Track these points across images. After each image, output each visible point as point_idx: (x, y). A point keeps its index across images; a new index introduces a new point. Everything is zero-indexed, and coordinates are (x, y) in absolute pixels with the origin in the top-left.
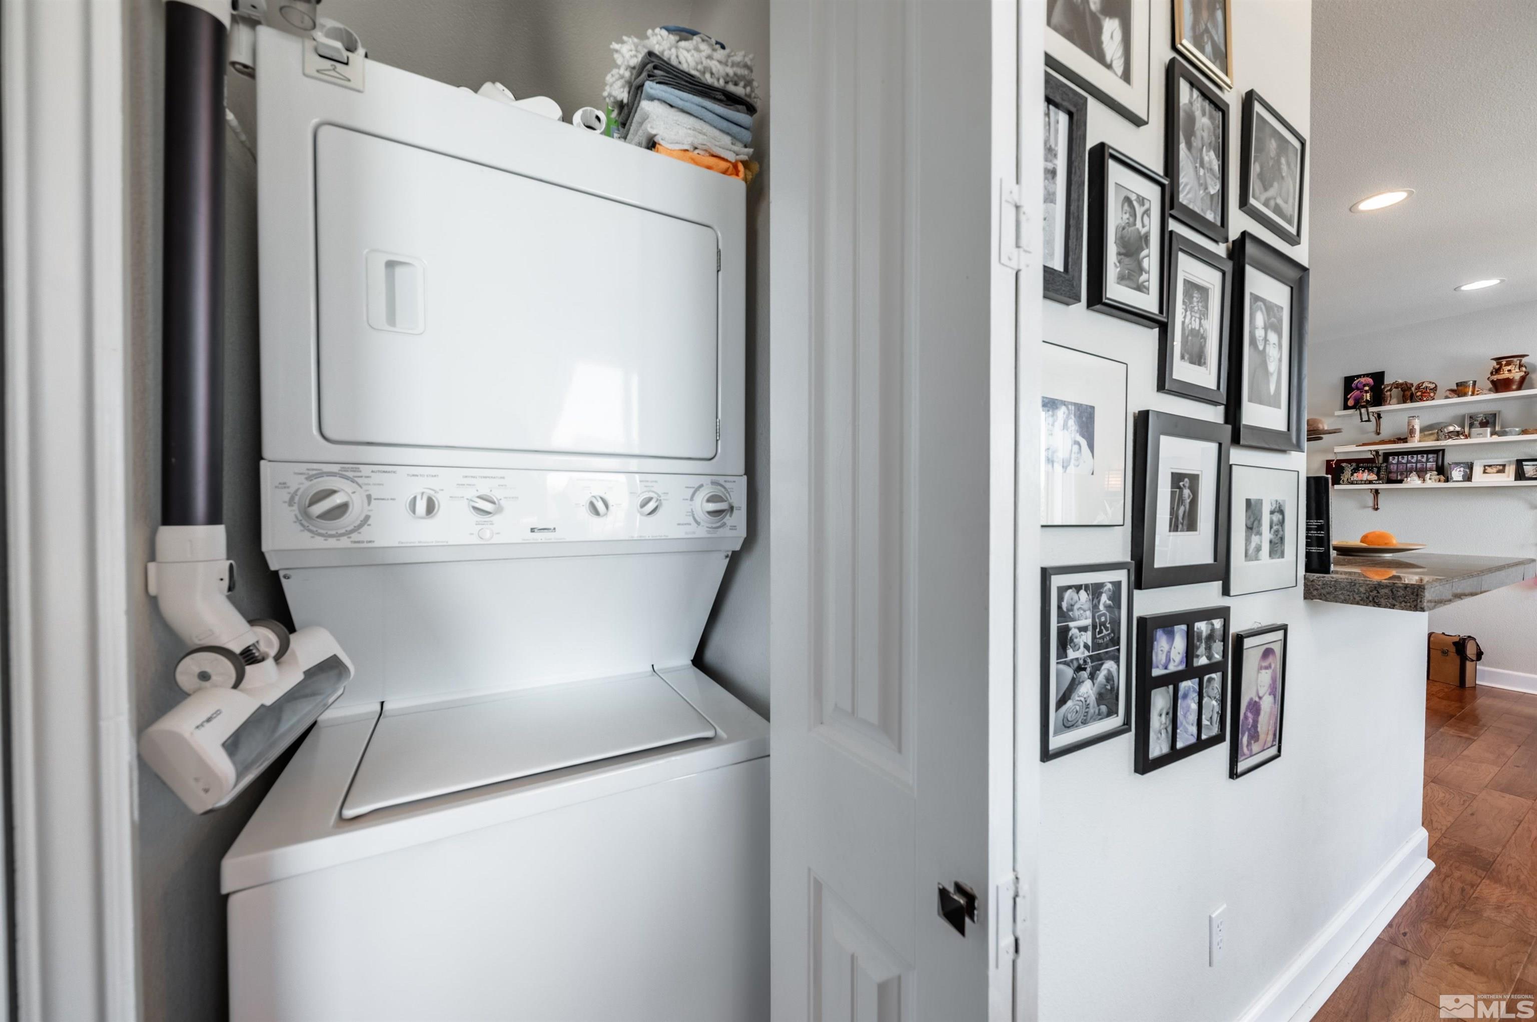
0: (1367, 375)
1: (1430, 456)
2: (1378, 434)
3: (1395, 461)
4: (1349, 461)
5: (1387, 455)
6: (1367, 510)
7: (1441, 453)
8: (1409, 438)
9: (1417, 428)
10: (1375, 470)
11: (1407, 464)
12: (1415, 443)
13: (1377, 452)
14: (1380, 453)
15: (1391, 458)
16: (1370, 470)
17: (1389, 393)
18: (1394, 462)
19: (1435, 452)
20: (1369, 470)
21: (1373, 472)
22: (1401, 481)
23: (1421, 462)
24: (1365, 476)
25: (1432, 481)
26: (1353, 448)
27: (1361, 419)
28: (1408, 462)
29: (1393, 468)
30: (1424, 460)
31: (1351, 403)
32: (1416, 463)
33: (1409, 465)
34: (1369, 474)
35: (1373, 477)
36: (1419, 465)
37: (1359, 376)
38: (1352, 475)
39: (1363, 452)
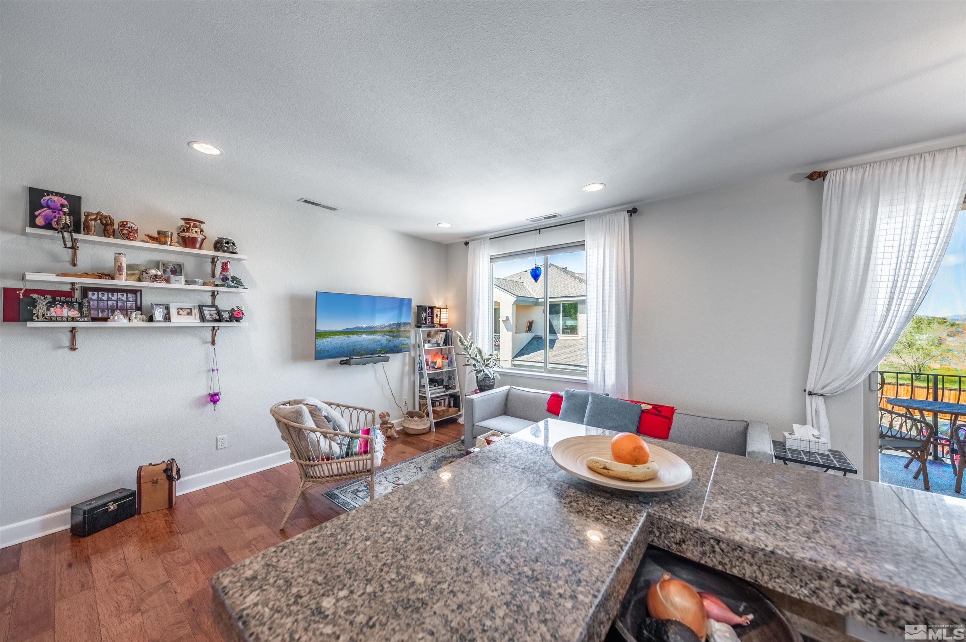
0: (61, 195)
1: (129, 295)
2: (74, 265)
3: (95, 297)
4: (40, 293)
5: (85, 291)
6: (60, 351)
7: (139, 293)
8: (117, 275)
9: (124, 265)
10: (76, 305)
11: (107, 301)
12: (122, 281)
13: (73, 284)
14: (77, 286)
15: (90, 294)
16: (70, 305)
17: (93, 222)
18: (93, 298)
19: (134, 292)
20: (69, 306)
21: (73, 307)
22: (105, 320)
23: (121, 300)
24: (66, 312)
25: (137, 321)
26: (53, 277)
27: (65, 244)
29: (94, 304)
30: (124, 298)
32: (117, 301)
33: (110, 303)
34: (69, 310)
35: (74, 313)
36: (120, 304)
38: (48, 310)
39: (61, 283)
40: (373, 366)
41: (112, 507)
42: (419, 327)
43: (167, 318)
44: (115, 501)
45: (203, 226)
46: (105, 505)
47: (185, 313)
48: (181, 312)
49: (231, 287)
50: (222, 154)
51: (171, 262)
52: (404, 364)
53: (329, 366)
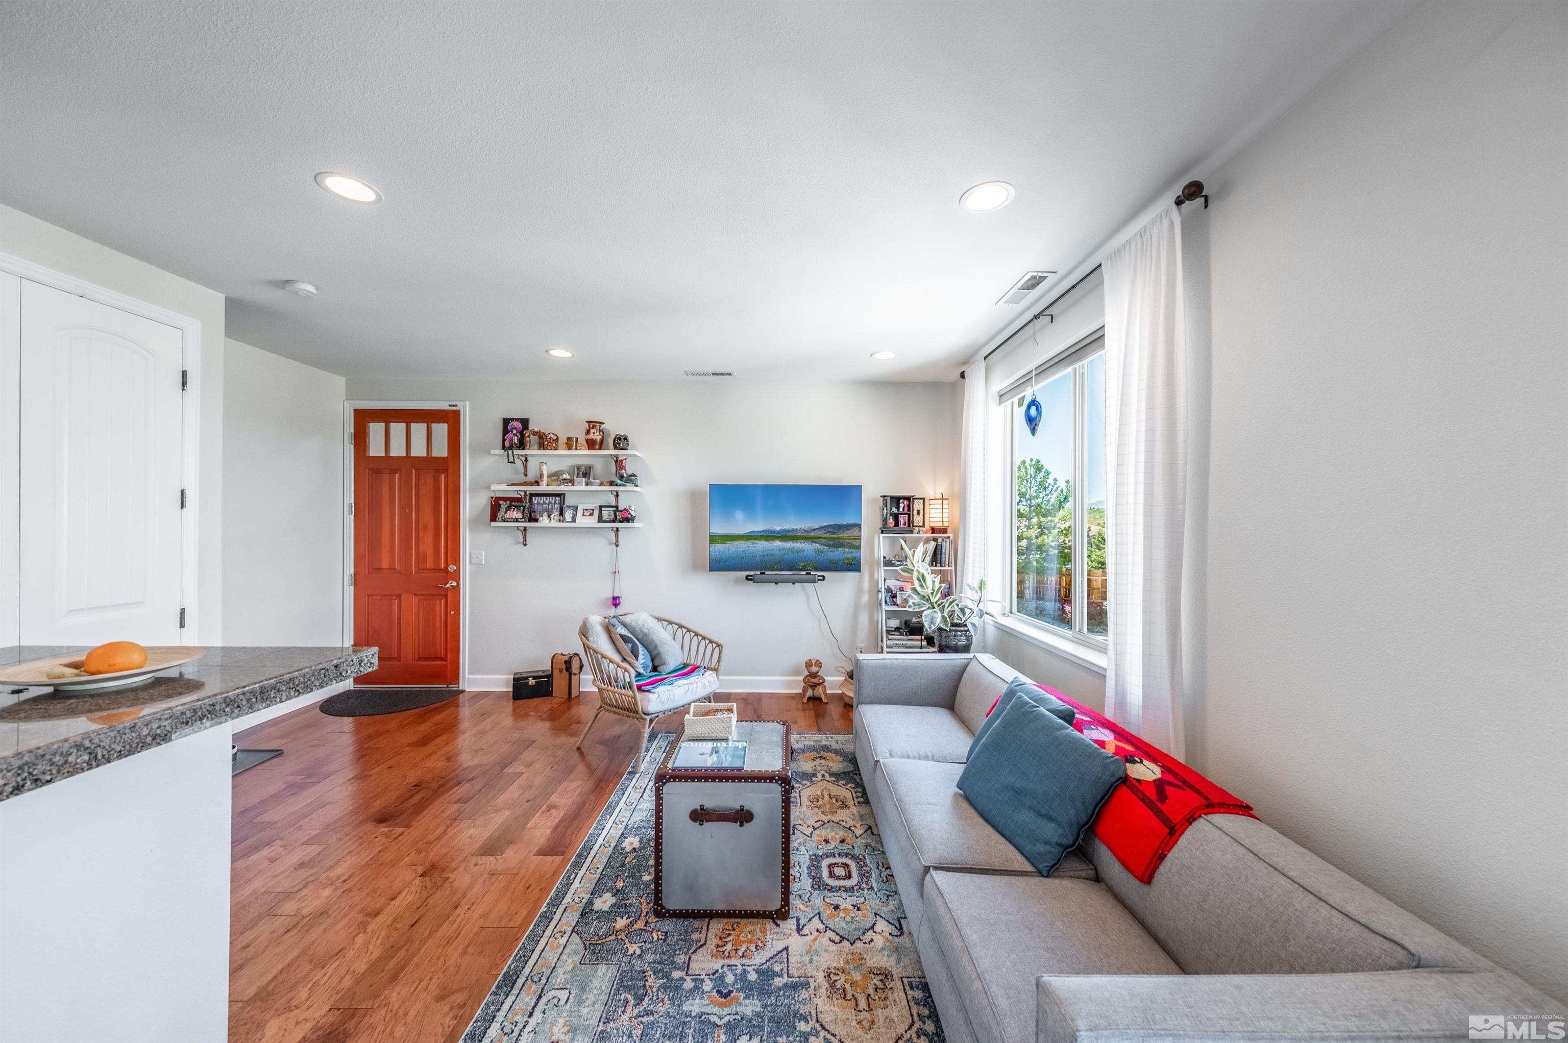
0: (517, 420)
1: (557, 498)
2: (526, 475)
4: (505, 499)
6: (520, 546)
7: (560, 496)
8: (541, 482)
9: (545, 472)
10: (522, 509)
11: (542, 504)
12: (543, 488)
13: (524, 491)
14: (528, 493)
15: (532, 498)
16: (518, 507)
18: (534, 502)
19: (557, 495)
20: (518, 509)
21: (520, 510)
22: (538, 520)
24: (515, 514)
25: (555, 521)
26: (504, 487)
27: (508, 460)
28: (544, 503)
29: (534, 508)
30: (551, 502)
31: (507, 444)
32: (548, 504)
33: (543, 506)
34: (517, 513)
35: (519, 515)
36: (550, 506)
37: (512, 420)
38: (506, 512)
39: (513, 491)
40: (803, 588)
41: (531, 682)
42: (882, 532)
43: (574, 520)
44: (534, 678)
45: (603, 426)
46: (527, 678)
47: (588, 514)
48: (586, 513)
49: (620, 485)
50: (573, 355)
51: (583, 465)
52: (860, 591)
53: (737, 581)
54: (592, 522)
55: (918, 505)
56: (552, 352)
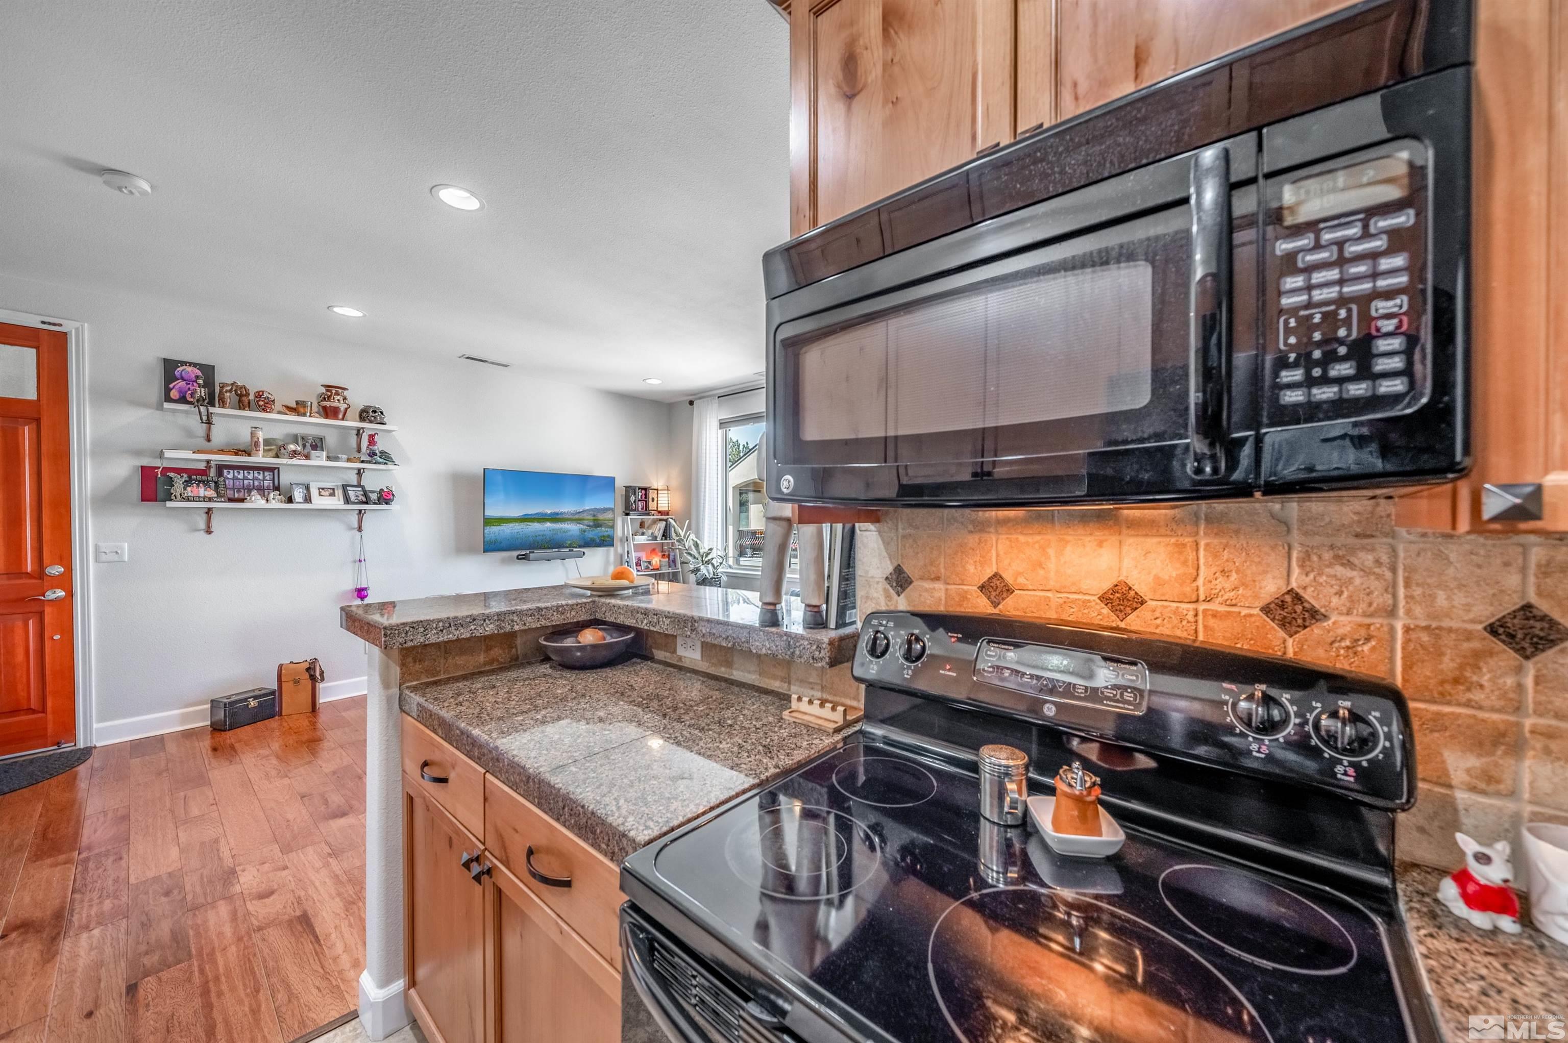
0: (195, 365)
1: (266, 473)
2: (209, 440)
3: (231, 476)
4: (178, 471)
5: (220, 468)
6: (197, 534)
7: (276, 471)
8: (254, 452)
9: (261, 440)
10: (212, 485)
11: (243, 480)
12: (260, 458)
13: (208, 462)
14: (213, 464)
15: (225, 471)
17: (228, 394)
18: (229, 476)
19: (272, 469)
20: (205, 485)
21: (210, 487)
22: (242, 500)
23: (257, 479)
24: (202, 491)
25: (276, 502)
26: (189, 455)
27: (201, 419)
28: (245, 478)
29: (229, 483)
30: (261, 477)
31: (174, 394)
32: (253, 480)
33: (246, 482)
34: (206, 490)
35: (211, 493)
36: (256, 483)
37: (184, 363)
38: (185, 489)
39: (196, 460)
40: (563, 564)
41: (253, 703)
42: (627, 514)
43: (308, 499)
44: (255, 698)
45: (346, 393)
46: (246, 700)
47: (327, 493)
48: (323, 493)
49: (380, 463)
50: (365, 316)
51: (310, 435)
52: (607, 563)
53: (504, 561)
54: (337, 502)
55: (652, 494)
56: (336, 309)
